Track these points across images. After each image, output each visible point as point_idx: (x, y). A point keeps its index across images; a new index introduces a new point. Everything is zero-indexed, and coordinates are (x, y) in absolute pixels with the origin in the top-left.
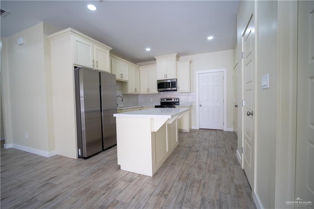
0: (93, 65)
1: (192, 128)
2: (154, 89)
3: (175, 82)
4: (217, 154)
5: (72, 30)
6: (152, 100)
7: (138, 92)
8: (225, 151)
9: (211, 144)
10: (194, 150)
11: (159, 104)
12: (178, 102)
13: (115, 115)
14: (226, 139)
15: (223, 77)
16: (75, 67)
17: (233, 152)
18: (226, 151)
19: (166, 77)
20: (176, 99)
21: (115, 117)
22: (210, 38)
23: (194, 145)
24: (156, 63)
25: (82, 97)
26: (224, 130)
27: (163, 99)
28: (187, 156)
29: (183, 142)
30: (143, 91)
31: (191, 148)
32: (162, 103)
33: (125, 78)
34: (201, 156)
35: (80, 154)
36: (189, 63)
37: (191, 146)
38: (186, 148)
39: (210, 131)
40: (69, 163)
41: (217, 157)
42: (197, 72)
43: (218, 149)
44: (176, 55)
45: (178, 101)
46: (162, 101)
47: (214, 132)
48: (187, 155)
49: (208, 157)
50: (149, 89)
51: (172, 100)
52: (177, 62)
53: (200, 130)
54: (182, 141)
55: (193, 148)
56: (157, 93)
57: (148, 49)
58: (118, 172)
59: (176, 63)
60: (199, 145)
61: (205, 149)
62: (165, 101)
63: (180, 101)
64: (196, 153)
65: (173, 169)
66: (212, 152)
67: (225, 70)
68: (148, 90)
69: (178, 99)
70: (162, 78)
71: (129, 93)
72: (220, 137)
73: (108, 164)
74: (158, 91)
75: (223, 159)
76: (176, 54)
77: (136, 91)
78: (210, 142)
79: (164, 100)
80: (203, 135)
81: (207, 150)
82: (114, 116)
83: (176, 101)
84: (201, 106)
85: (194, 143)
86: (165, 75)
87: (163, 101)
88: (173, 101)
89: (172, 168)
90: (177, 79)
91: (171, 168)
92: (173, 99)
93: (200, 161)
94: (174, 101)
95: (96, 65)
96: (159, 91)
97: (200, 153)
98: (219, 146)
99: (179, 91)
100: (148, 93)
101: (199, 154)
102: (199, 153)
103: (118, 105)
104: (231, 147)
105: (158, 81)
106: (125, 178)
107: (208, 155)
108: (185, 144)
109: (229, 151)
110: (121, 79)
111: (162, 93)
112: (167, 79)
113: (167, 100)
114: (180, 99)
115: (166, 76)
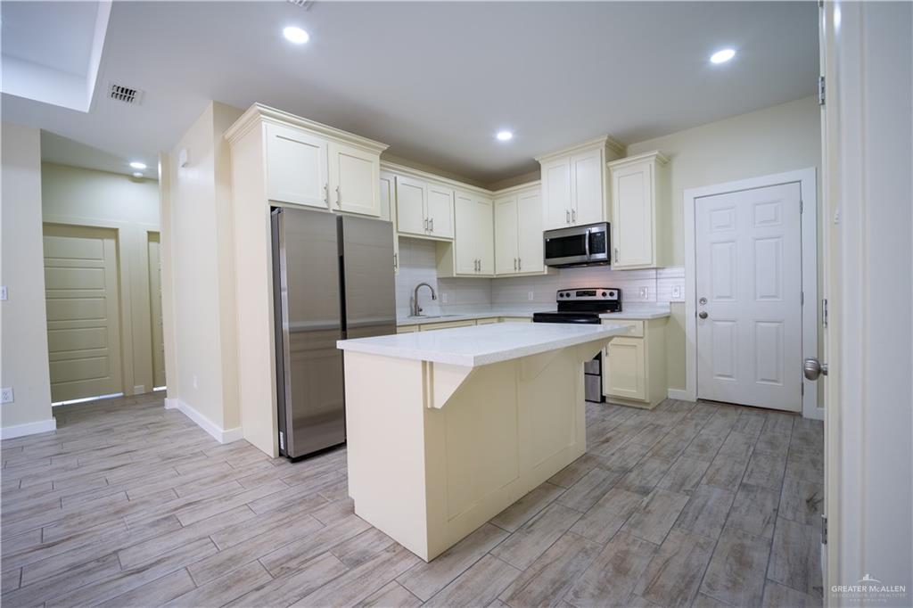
0: (327, 201)
2: (535, 261)
3: (603, 234)
4: (728, 515)
5: (262, 109)
8: (769, 507)
9: (718, 470)
10: (637, 483)
11: (554, 309)
12: (618, 302)
13: (340, 345)
14: (802, 452)
15: (802, 203)
16: (273, 209)
17: (808, 523)
18: (776, 510)
19: (571, 220)
20: (608, 292)
21: (343, 351)
22: (723, 56)
23: (643, 464)
24: (540, 178)
25: (284, 290)
26: (805, 415)
27: (565, 293)
28: (596, 502)
29: (606, 444)
30: (504, 266)
31: (626, 471)
32: (562, 305)
33: (440, 232)
34: (649, 512)
35: (282, 447)
36: (653, 164)
37: (632, 464)
38: (609, 469)
39: (739, 411)
40: (250, 469)
41: (717, 532)
42: (689, 195)
43: (740, 496)
44: (604, 143)
45: (615, 298)
46: (560, 299)
47: (753, 418)
48: (598, 499)
49: (678, 523)
50: (520, 261)
51: (594, 294)
52: (610, 164)
53: (700, 406)
54: (607, 441)
55: (632, 475)
56: (546, 273)
57: (504, 136)
58: (344, 520)
59: (608, 168)
60: (664, 468)
61: (682, 485)
62: (573, 297)
63: (624, 300)
64: (636, 497)
65: (512, 549)
66: (704, 506)
68: (518, 263)
69: (616, 292)
70: (558, 221)
71: (455, 275)
72: (772, 443)
73: (336, 489)
74: (546, 267)
75: (742, 546)
76: (606, 138)
77: (478, 270)
78: (718, 462)
79: (568, 295)
80: (699, 428)
81: (687, 492)
82: (338, 347)
83: (608, 298)
84: (703, 316)
85: (649, 455)
86: (568, 213)
87: (565, 298)
88: (599, 297)
89: (513, 545)
90: (608, 224)
91: (508, 542)
92: (599, 292)
93: (636, 532)
94: (603, 298)
95: (333, 198)
96: (550, 267)
97: (652, 499)
98: (752, 482)
99: (616, 264)
100: (517, 273)
101: (644, 504)
102: (646, 499)
103: (421, 310)
104: (805, 495)
105: (546, 232)
106: (349, 547)
107: (683, 513)
108: (613, 454)
109: (789, 515)
110: (427, 233)
112: (574, 225)
113: (578, 295)
114: (625, 292)
115: (571, 214)
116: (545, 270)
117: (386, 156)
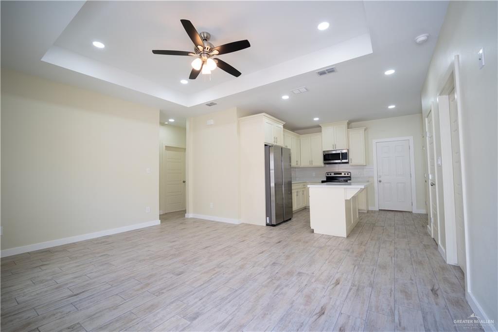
1: (370, 209)
2: (320, 161)
3: (346, 153)
6: (314, 174)
7: (299, 165)
9: (397, 223)
10: (379, 225)
11: (325, 179)
12: (350, 177)
13: (308, 186)
16: (265, 145)
17: (423, 228)
18: (416, 227)
19: (334, 148)
20: (346, 173)
22: (392, 107)
24: (321, 132)
25: (272, 170)
26: (413, 212)
28: (373, 229)
29: (363, 220)
30: (304, 163)
32: (328, 178)
35: (268, 222)
36: (364, 131)
38: (369, 224)
39: (394, 212)
41: (405, 231)
42: (374, 141)
44: (347, 123)
45: (349, 175)
46: (327, 176)
47: (399, 213)
51: (341, 174)
53: (381, 211)
55: (376, 224)
57: (316, 119)
58: (313, 235)
59: (348, 131)
60: (383, 223)
62: (333, 175)
63: (352, 176)
64: (381, 227)
66: (399, 228)
67: (411, 138)
68: (311, 162)
69: (349, 173)
70: (329, 148)
76: (347, 121)
77: (297, 164)
79: (330, 174)
81: (393, 226)
83: (346, 175)
84: (380, 181)
85: (377, 221)
86: (333, 145)
87: (329, 175)
88: (343, 175)
90: (348, 150)
92: (343, 173)
94: (344, 175)
96: (325, 164)
97: (386, 227)
99: (351, 164)
100: (311, 166)
105: (324, 151)
111: (327, 165)
112: (335, 150)
113: (335, 174)
114: (352, 173)
116: (323, 165)
117: (284, 126)
